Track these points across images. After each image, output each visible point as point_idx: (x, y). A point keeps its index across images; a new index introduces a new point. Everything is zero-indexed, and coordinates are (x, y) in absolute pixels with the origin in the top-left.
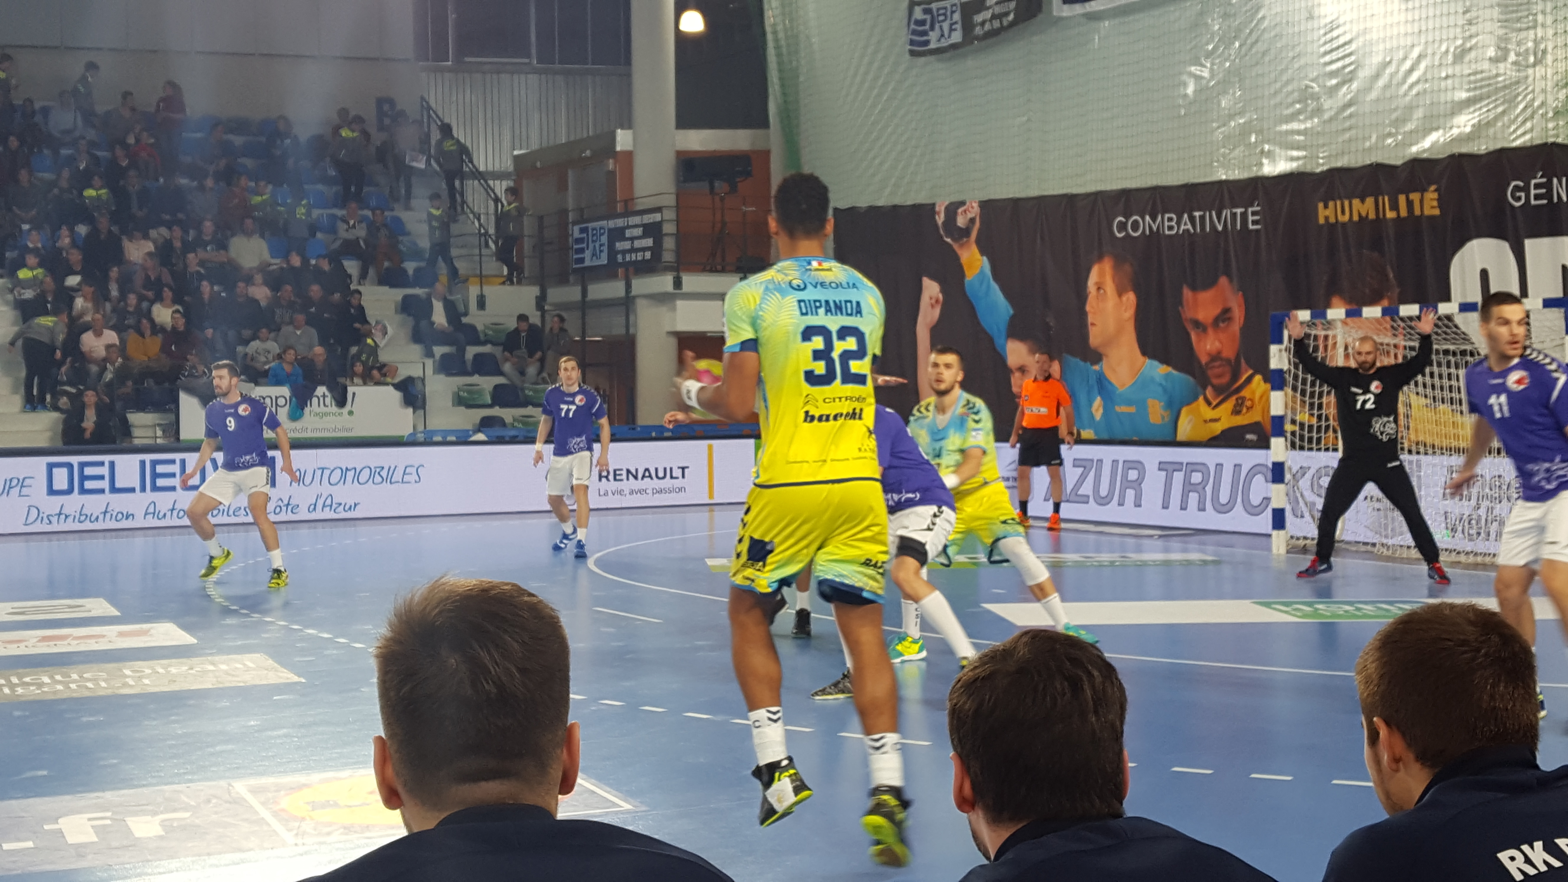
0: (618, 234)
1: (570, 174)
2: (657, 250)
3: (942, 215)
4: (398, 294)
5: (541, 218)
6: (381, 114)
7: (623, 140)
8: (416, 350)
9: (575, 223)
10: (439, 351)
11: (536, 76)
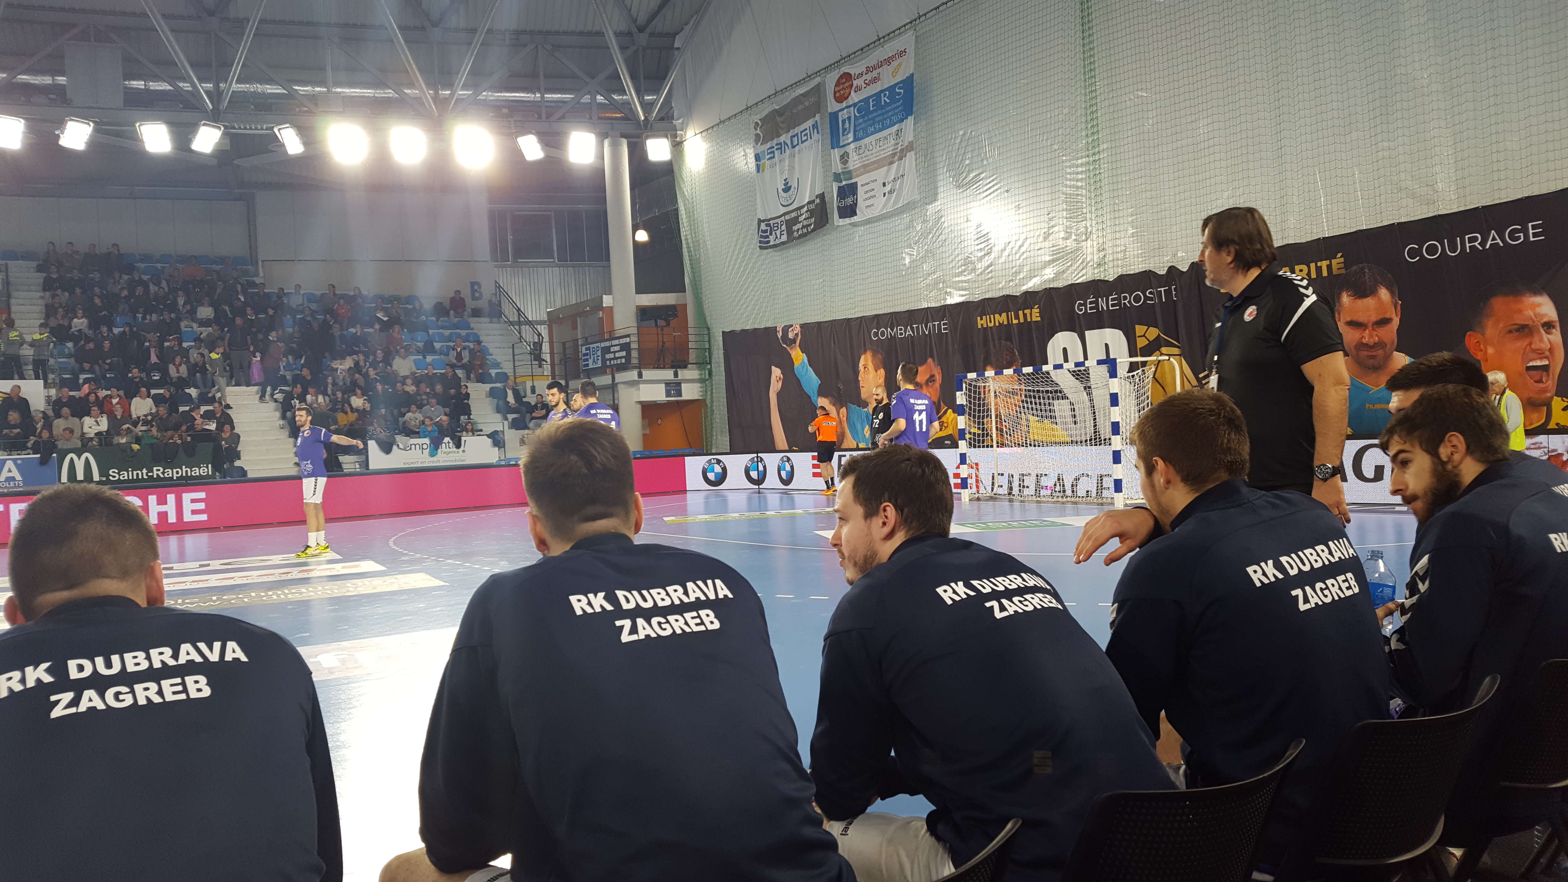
0: (606, 350)
1: (578, 319)
2: (628, 357)
3: (781, 333)
4: (487, 387)
5: (564, 343)
6: (473, 291)
7: (607, 301)
8: (498, 417)
9: (582, 345)
10: (511, 417)
11: (557, 268)
